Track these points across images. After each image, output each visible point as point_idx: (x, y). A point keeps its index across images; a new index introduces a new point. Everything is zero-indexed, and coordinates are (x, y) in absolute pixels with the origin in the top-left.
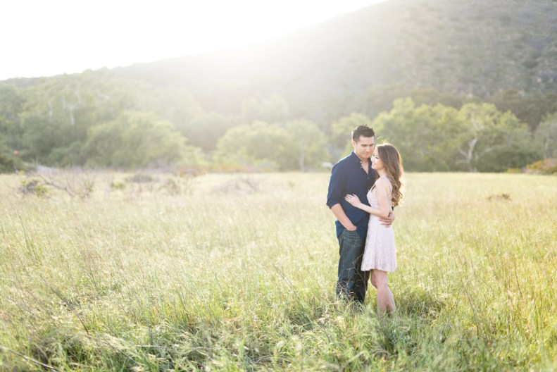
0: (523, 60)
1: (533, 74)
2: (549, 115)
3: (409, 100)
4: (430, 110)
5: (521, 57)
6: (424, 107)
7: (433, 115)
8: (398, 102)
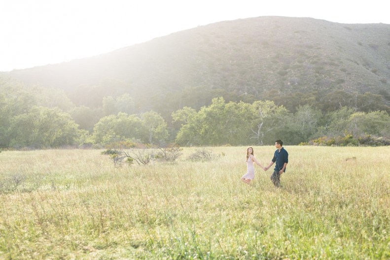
0: (278, 71)
1: (284, 80)
2: (301, 107)
3: (222, 98)
4: (235, 105)
5: (277, 68)
6: (231, 103)
7: (237, 108)
8: (214, 100)
